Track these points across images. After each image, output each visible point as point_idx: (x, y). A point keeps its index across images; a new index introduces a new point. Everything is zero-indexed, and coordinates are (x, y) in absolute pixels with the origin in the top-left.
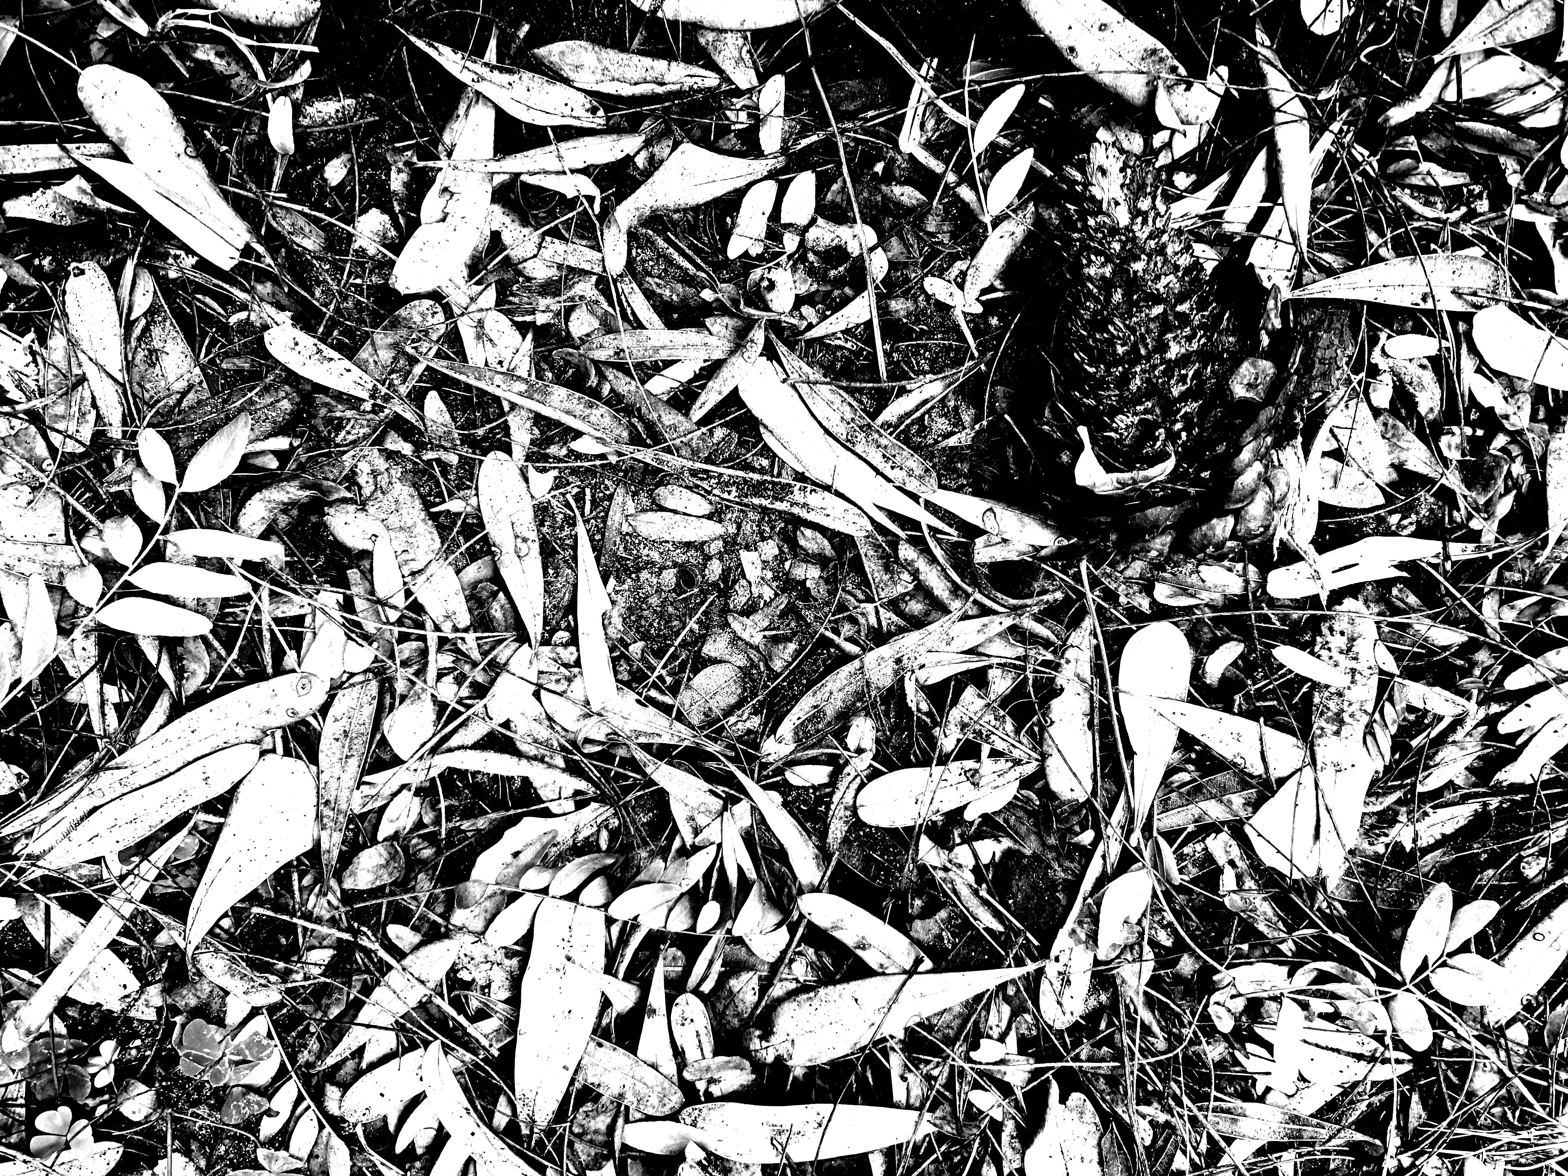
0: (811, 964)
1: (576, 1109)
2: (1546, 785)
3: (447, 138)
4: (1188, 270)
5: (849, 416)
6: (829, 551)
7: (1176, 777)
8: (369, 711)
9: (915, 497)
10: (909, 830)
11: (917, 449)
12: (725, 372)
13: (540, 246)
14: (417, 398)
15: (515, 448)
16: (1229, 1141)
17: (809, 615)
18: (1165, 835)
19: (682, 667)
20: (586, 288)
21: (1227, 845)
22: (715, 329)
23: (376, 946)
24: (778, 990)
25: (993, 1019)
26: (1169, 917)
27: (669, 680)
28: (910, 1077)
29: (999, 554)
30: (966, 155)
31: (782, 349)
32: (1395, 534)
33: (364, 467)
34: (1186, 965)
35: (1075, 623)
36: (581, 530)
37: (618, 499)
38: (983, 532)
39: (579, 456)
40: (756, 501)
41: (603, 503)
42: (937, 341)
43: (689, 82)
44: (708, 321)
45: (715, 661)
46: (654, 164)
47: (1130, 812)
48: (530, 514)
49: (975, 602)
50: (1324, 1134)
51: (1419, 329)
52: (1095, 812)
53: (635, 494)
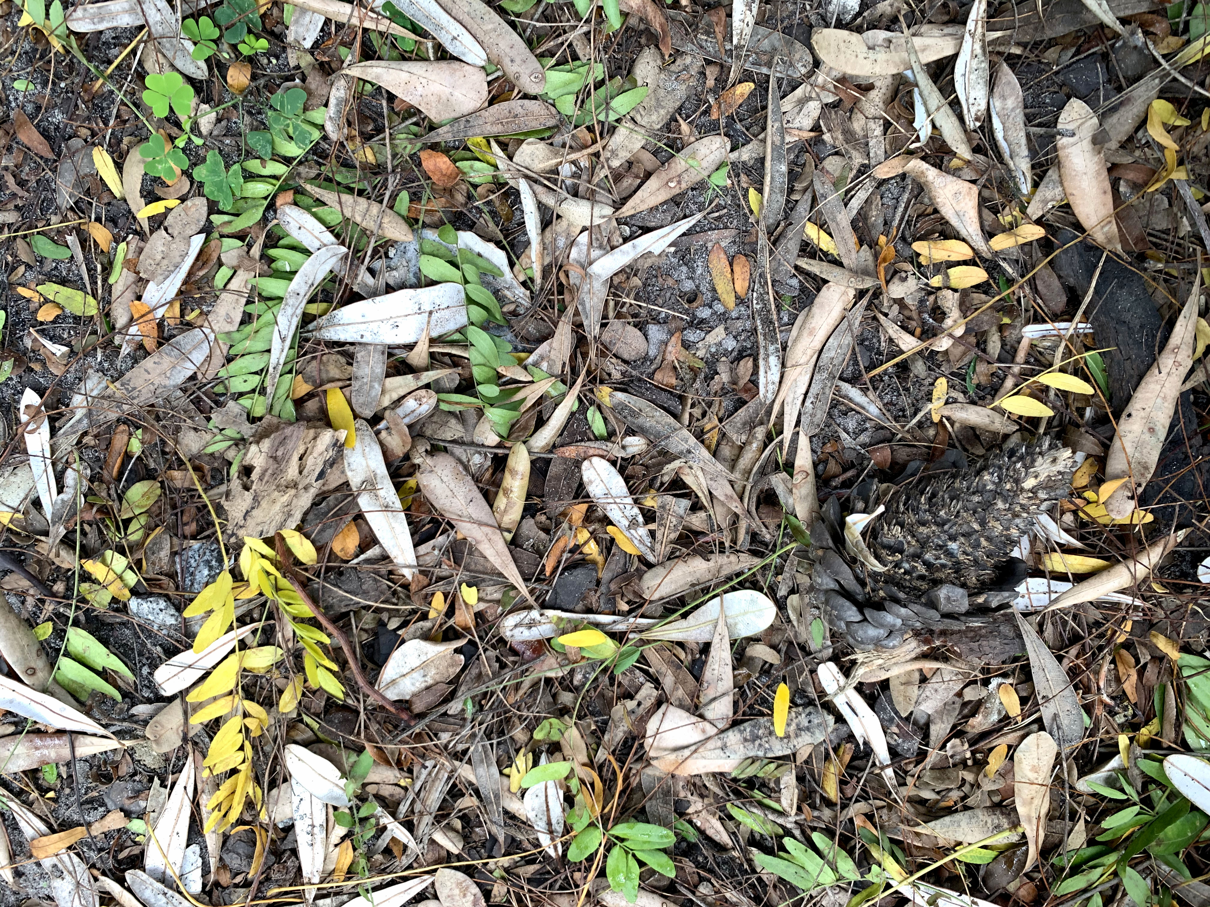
0: (482, 465)
1: (338, 352)
2: (760, 880)
3: (925, 28)
4: (1008, 538)
5: (835, 362)
6: (742, 383)
7: (680, 649)
8: (535, 125)
9: (798, 423)
10: (588, 496)
11: (830, 415)
12: (837, 270)
13: (874, 118)
14: (747, 76)
15: (736, 154)
16: (469, 762)
17: (697, 385)
18: (642, 656)
19: (635, 316)
20: (858, 160)
21: (649, 696)
22: (862, 253)
23: (391, 188)
24: (458, 451)
25: (489, 589)
26: (592, 676)
27: (624, 310)
28: (436, 552)
29: (781, 491)
30: (1034, 373)
31: (864, 302)
32: (885, 732)
33: (688, 60)
34: (566, 698)
35: (755, 553)
36: (699, 216)
37: (726, 233)
38: (791, 475)
39: (746, 196)
40: (758, 322)
41: (719, 224)
42: (905, 401)
43: (1019, 175)
44: (865, 247)
45: (646, 336)
46: (955, 173)
47: (648, 628)
48: (698, 179)
49: (744, 487)
50: (496, 818)
51: (1023, 701)
52: (641, 606)
53: (734, 242)
